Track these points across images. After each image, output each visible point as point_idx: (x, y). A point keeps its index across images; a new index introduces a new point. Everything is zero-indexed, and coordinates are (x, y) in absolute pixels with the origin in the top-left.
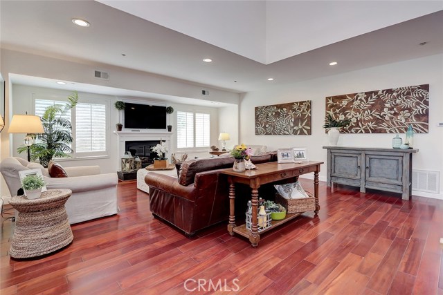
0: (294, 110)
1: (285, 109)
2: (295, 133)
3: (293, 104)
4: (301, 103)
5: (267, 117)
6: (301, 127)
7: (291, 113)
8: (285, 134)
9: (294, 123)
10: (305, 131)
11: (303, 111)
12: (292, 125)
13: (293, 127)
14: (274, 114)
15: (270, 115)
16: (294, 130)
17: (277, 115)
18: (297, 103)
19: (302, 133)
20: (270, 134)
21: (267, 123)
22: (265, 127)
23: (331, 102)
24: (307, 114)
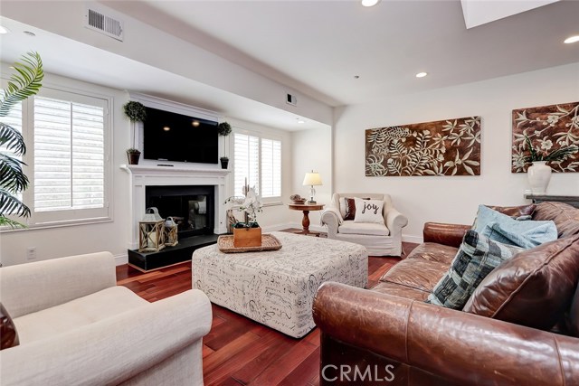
0: (447, 133)
1: (426, 132)
2: (448, 172)
3: (444, 122)
4: (461, 121)
5: (389, 146)
6: (460, 162)
7: (439, 138)
8: (426, 174)
9: (445, 155)
10: (469, 169)
11: (465, 135)
12: (441, 158)
13: (444, 162)
14: (404, 140)
15: (396, 141)
16: (445, 169)
17: (411, 142)
18: (453, 121)
19: (462, 172)
20: (396, 174)
21: (389, 156)
22: (385, 163)
23: (523, 118)
24: (473, 139)
